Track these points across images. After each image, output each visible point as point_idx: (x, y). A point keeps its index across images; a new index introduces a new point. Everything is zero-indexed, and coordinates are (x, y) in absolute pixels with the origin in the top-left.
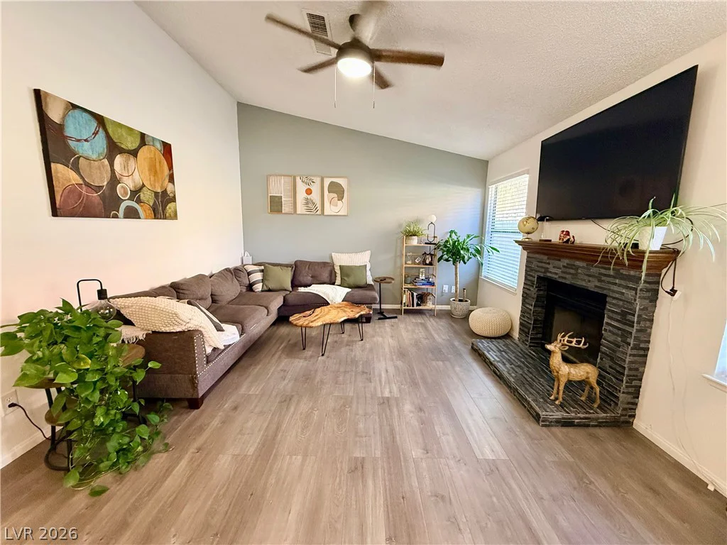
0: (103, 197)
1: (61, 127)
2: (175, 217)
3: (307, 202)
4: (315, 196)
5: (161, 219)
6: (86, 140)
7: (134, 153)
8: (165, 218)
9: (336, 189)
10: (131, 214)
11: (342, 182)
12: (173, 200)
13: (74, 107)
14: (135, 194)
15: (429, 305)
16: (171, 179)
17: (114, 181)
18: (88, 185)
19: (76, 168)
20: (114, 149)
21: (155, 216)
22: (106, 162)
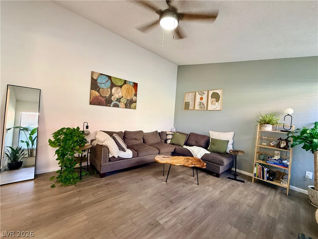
0: (106, 100)
1: (96, 80)
2: (135, 108)
3: (201, 104)
4: (204, 101)
5: (128, 108)
6: (104, 83)
7: (121, 87)
8: (130, 108)
9: (216, 96)
10: (116, 106)
11: (219, 92)
12: (136, 102)
13: (101, 74)
14: (119, 100)
15: (284, 184)
16: (136, 95)
17: (111, 95)
18: (101, 96)
19: (98, 91)
20: (113, 85)
21: (126, 107)
22: (109, 89)
